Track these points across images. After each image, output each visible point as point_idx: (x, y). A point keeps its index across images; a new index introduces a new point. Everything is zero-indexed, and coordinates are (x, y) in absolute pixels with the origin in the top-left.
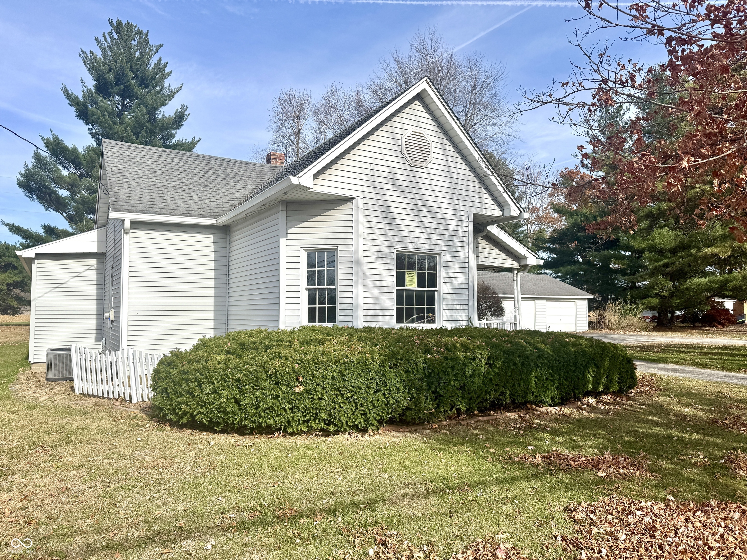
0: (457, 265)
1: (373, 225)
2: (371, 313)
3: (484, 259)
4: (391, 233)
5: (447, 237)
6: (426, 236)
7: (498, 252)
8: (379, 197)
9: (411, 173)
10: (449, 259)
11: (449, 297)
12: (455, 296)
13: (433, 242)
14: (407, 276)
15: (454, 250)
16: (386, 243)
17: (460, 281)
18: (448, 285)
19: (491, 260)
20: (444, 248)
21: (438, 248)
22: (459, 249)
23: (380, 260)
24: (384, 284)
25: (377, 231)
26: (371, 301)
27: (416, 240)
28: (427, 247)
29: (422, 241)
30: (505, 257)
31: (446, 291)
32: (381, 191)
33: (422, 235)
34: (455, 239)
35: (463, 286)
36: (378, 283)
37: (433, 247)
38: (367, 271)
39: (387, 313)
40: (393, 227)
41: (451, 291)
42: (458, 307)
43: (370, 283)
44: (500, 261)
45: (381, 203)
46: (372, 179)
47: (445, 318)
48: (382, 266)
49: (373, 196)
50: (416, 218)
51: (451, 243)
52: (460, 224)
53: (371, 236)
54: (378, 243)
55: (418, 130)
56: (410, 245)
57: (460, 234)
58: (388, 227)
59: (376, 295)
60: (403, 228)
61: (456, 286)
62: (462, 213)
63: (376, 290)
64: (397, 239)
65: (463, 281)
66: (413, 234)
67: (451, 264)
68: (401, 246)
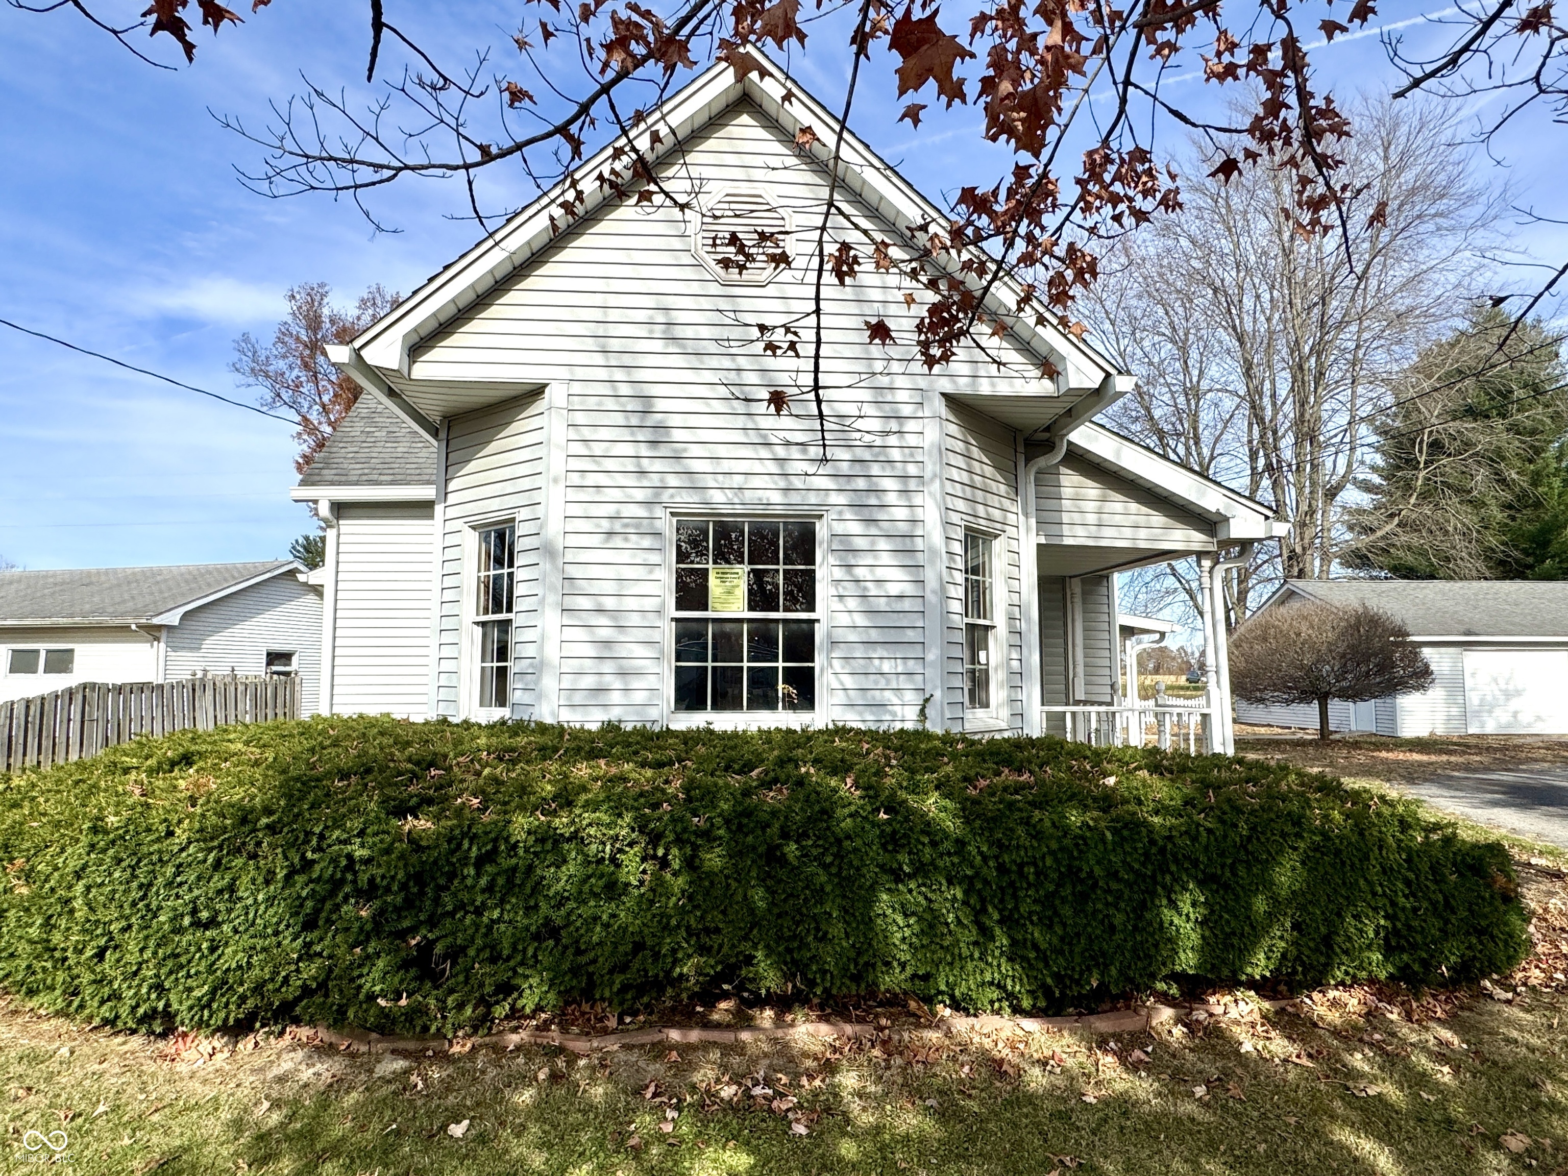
0: (883, 544)
1: (598, 449)
2: (588, 682)
3: (1080, 531)
4: (658, 465)
5: (845, 468)
6: (772, 467)
7: (1134, 507)
8: (619, 375)
9: (723, 304)
10: (855, 528)
11: (852, 637)
12: (874, 635)
13: (797, 483)
14: (713, 581)
15: (873, 501)
16: (640, 495)
17: (894, 589)
18: (852, 604)
19: (1107, 532)
20: (836, 498)
21: (813, 498)
22: (891, 498)
23: (618, 542)
24: (631, 603)
25: (609, 464)
26: (590, 650)
27: (738, 481)
28: (776, 497)
29: (756, 482)
30: (1158, 519)
31: (844, 619)
32: (627, 360)
33: (757, 467)
34: (875, 469)
35: (907, 605)
36: (610, 603)
37: (795, 498)
38: (572, 571)
39: (635, 683)
40: (664, 450)
41: (860, 620)
42: (886, 667)
43: (584, 603)
44: (1143, 533)
45: (624, 389)
46: (600, 330)
47: (840, 697)
48: (625, 557)
49: (603, 374)
50: (741, 422)
51: (861, 484)
52: (894, 425)
53: (591, 479)
54: (617, 495)
55: (744, 188)
56: (717, 497)
57: (896, 454)
58: (644, 450)
59: (605, 634)
60: (695, 450)
61: (882, 604)
62: (901, 396)
63: (603, 620)
64: (672, 481)
65: (909, 589)
66: (726, 466)
67: (861, 543)
68: (688, 501)
